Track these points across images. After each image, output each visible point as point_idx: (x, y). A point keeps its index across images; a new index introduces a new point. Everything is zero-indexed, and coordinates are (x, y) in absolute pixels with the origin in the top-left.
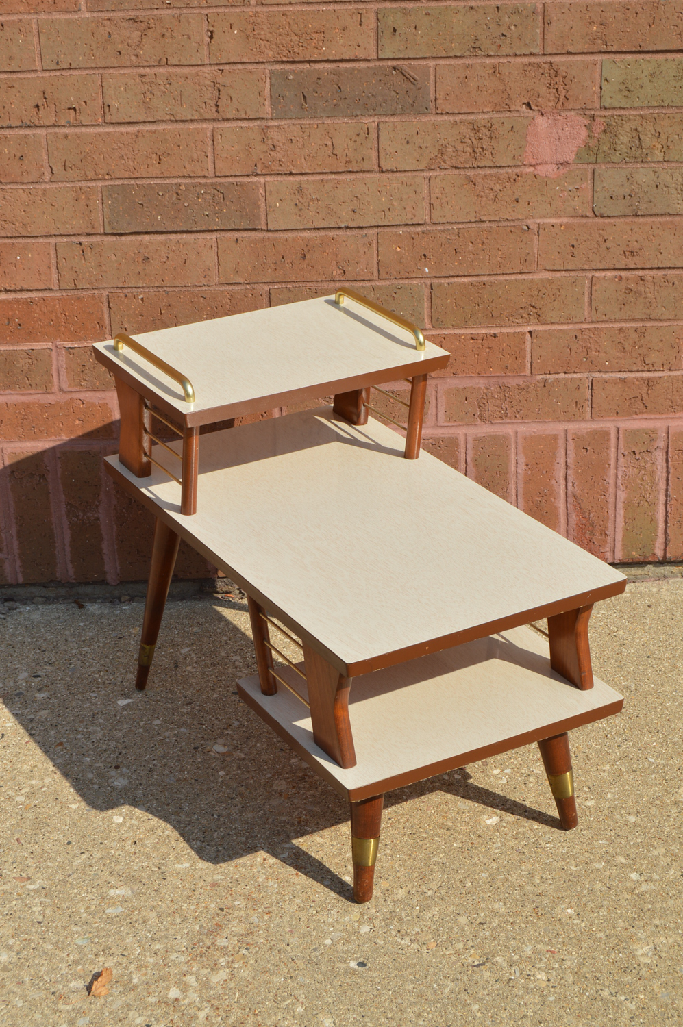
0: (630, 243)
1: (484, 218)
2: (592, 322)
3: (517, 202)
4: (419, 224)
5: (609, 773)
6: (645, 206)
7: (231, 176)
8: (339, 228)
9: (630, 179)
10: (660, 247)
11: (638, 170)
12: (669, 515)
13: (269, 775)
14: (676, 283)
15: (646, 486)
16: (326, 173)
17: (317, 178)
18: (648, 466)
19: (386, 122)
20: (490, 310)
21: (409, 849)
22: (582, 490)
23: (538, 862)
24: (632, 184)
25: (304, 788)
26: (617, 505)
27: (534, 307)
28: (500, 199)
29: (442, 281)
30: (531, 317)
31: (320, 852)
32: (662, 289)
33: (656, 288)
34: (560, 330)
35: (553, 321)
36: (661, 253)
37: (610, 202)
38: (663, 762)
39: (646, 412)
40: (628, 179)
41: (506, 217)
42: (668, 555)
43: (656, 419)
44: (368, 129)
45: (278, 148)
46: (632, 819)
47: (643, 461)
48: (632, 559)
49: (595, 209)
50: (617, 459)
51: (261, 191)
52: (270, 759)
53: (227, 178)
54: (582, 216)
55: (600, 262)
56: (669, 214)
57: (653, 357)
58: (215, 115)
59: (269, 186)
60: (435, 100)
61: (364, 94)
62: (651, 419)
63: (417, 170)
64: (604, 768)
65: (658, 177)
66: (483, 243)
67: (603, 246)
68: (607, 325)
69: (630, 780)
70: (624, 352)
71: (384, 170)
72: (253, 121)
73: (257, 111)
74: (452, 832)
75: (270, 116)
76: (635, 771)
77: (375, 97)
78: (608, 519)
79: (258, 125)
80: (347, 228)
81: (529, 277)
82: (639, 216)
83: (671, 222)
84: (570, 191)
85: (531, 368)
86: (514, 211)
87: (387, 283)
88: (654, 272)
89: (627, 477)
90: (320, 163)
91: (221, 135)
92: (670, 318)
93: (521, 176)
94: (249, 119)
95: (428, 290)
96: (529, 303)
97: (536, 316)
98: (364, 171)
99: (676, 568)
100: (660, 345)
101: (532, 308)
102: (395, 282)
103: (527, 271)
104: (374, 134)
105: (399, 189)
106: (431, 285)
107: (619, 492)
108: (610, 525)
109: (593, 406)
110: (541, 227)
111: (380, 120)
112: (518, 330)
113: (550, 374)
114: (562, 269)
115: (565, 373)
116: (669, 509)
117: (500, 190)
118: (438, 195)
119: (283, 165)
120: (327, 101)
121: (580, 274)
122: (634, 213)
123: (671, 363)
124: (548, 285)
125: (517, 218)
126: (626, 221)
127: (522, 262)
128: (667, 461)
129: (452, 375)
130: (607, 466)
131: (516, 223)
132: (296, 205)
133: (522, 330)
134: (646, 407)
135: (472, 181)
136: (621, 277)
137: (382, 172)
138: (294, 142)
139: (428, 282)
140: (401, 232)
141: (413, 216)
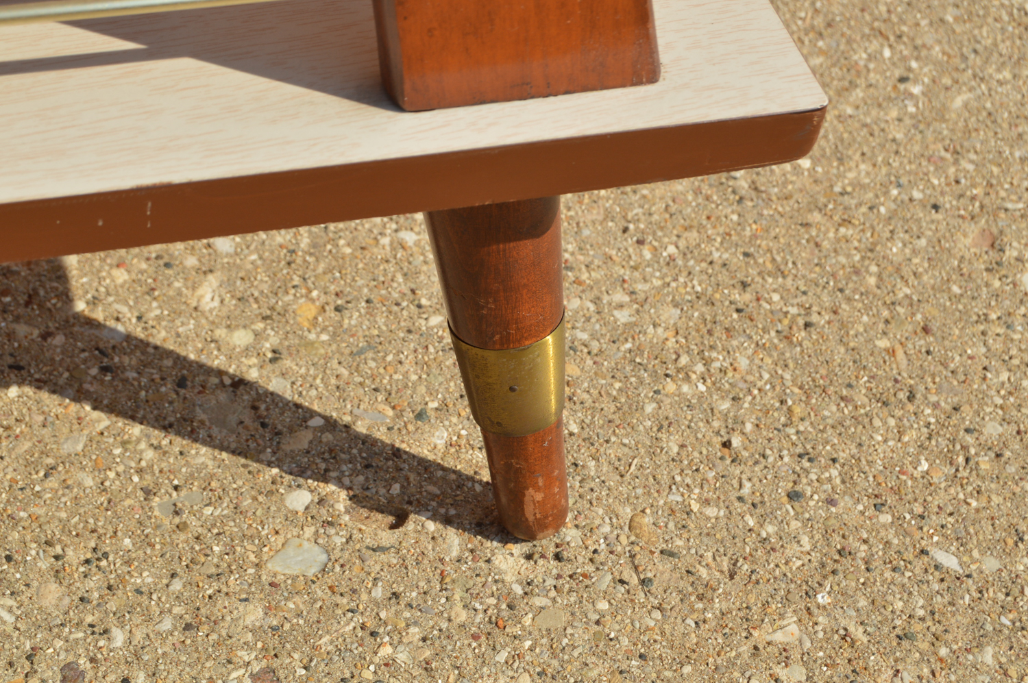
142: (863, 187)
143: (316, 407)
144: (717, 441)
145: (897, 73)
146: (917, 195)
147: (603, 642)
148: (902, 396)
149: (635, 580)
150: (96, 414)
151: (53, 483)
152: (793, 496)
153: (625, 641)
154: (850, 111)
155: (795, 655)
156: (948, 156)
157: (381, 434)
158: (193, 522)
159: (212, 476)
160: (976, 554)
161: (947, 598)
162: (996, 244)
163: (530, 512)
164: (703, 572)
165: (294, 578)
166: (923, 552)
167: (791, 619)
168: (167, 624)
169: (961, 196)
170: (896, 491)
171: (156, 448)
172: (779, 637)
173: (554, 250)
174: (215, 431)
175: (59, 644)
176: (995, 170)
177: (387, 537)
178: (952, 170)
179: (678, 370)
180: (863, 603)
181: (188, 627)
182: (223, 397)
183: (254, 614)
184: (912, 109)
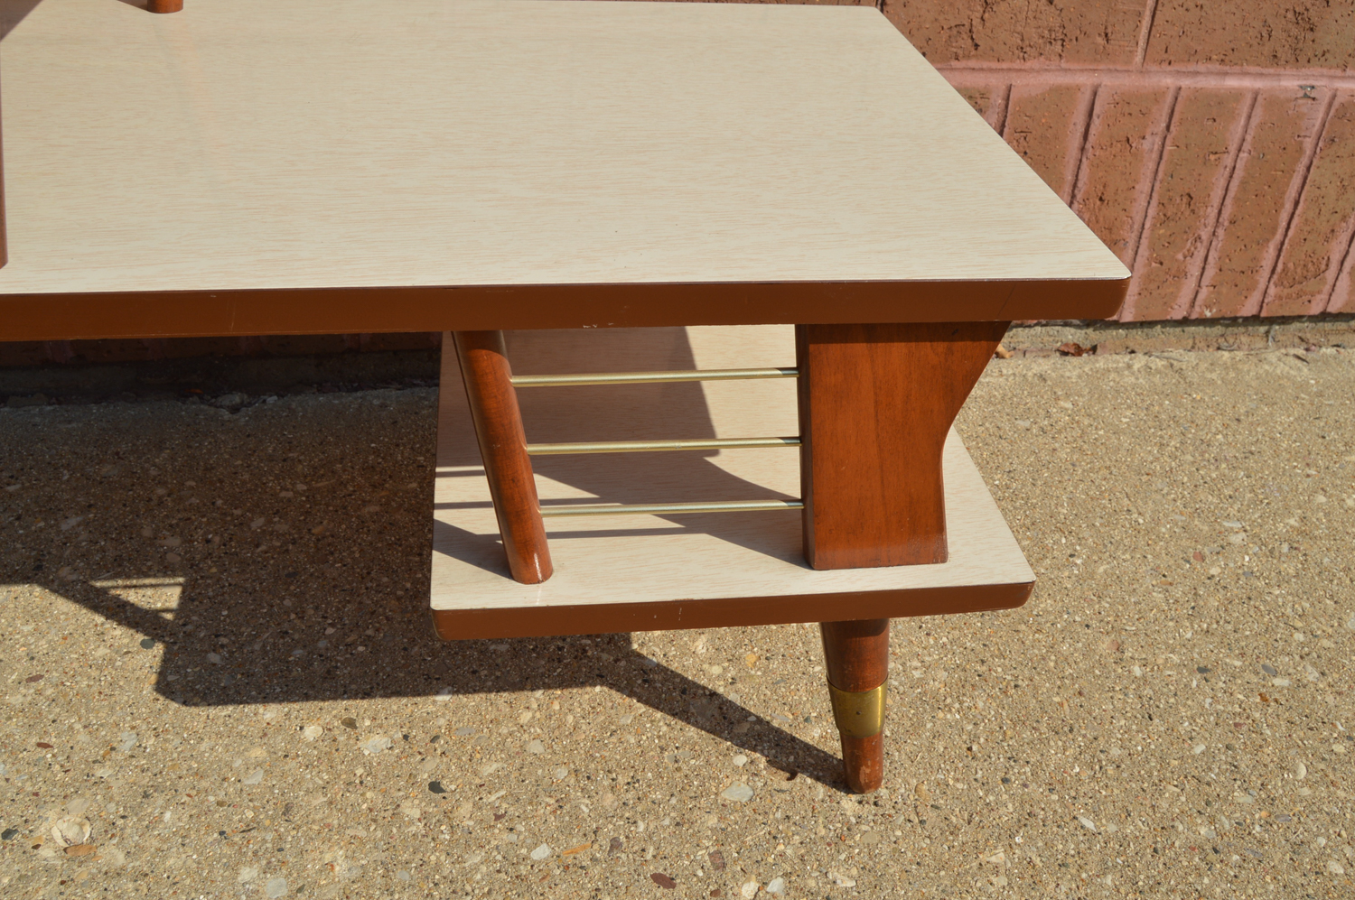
39: (975, 56)
43: (991, 70)
62: (982, 69)
134: (977, 46)
142: (1048, 612)
143: (752, 711)
144: (965, 746)
145: (1069, 552)
146: (1078, 619)
147: (897, 854)
148: (1066, 729)
149: (916, 821)
150: (639, 705)
151: (614, 739)
152: (1005, 781)
153: (909, 854)
154: (1043, 571)
155: (1002, 870)
156: (1095, 598)
157: (785, 728)
158: (685, 767)
159: (696, 743)
160: (1104, 821)
161: (1087, 845)
162: (1120, 649)
163: (863, 779)
164: (954, 819)
165: (735, 803)
166: (1075, 818)
167: (1000, 850)
168: (667, 822)
169: (1102, 621)
170: (1061, 782)
171: (669, 725)
172: (993, 859)
173: (885, 644)
174: (699, 719)
175: (611, 826)
176: (1120, 608)
177: (785, 785)
178: (1097, 606)
179: (945, 706)
180: (1040, 844)
181: (678, 824)
182: (704, 701)
183: (712, 821)
184: (1076, 572)
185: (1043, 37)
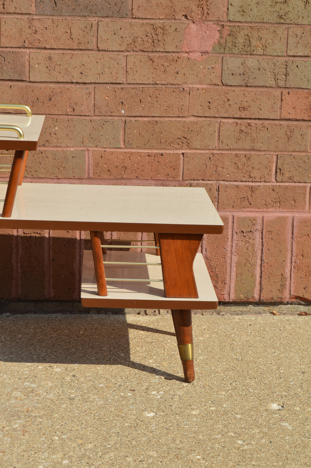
0: (242, 103)
1: (158, 82)
2: (220, 150)
3: (178, 73)
4: (119, 84)
5: (224, 396)
6: (252, 80)
7: (10, 47)
8: (72, 83)
9: (244, 64)
10: (260, 106)
11: (248, 59)
12: (263, 273)
13: (10, 390)
14: (269, 128)
15: (250, 253)
16: (66, 49)
17: (61, 52)
18: (251, 241)
19: (103, 21)
20: (160, 138)
21: (96, 426)
22: (211, 254)
23: (179, 434)
24: (245, 67)
25: (32, 396)
26: (232, 265)
27: (185, 138)
28: (168, 71)
29: (132, 119)
30: (184, 145)
31: (39, 425)
32: (261, 131)
33: (258, 131)
34: (201, 153)
35: (196, 148)
36: (261, 110)
37: (232, 77)
38: (258, 392)
39: (250, 207)
40: (242, 64)
41: (171, 82)
42: (262, 298)
43: (256, 211)
44: (92, 24)
45: (38, 33)
46: (239, 416)
47: (248, 237)
48: (240, 300)
49: (223, 81)
50: (233, 236)
51: (27, 57)
52: (12, 383)
53: (7, 49)
54: (215, 85)
55: (225, 113)
56: (266, 87)
57: (255, 173)
58: (2, 10)
59: (32, 55)
60: (132, 10)
61: (90, 4)
62: (253, 211)
63: (120, 51)
64: (221, 393)
65: (260, 64)
66: (156, 97)
67: (227, 104)
68: (228, 152)
69: (238, 399)
70: (238, 169)
71: (100, 49)
72: (25, 15)
73: (27, 9)
74: (125, 418)
75: (34, 13)
76: (241, 395)
77: (97, 6)
78: (226, 273)
79: (27, 18)
80: (77, 83)
81: (183, 119)
82: (248, 86)
83: (267, 91)
84: (209, 69)
85: (183, 176)
86: (175, 79)
87: (99, 118)
88: (257, 121)
89: (238, 247)
90: (62, 43)
91: (5, 22)
92: (265, 149)
93: (180, 58)
94: (22, 14)
95: (123, 124)
96: (183, 135)
97: (187, 143)
98: (89, 50)
99: (266, 308)
100: (259, 166)
101: (184, 139)
102: (103, 118)
103: (182, 116)
104: (95, 28)
105: (108, 61)
106: (125, 121)
107: (233, 257)
108: (228, 277)
109: (219, 201)
110: (191, 89)
111: (99, 20)
112: (176, 152)
113: (194, 180)
114: (203, 116)
115: (203, 180)
116: (263, 269)
117: (168, 66)
118: (131, 67)
119: (41, 43)
120: (68, 6)
121: (213, 119)
122: (246, 85)
123: (266, 177)
124: (194, 125)
125: (177, 83)
126: (241, 89)
127: (179, 110)
128: (262, 238)
129: (136, 178)
130: (226, 239)
131: (177, 86)
132: (47, 67)
133: (178, 152)
134: (250, 204)
135: (152, 60)
136: (237, 123)
137: (99, 51)
138: (48, 29)
139: (123, 119)
140: (109, 88)
141: (116, 79)
149: (203, 387)
151: (123, 372)
153: (199, 391)
165: (154, 382)
167: (224, 392)
177: (168, 381)
185: (273, 201)
